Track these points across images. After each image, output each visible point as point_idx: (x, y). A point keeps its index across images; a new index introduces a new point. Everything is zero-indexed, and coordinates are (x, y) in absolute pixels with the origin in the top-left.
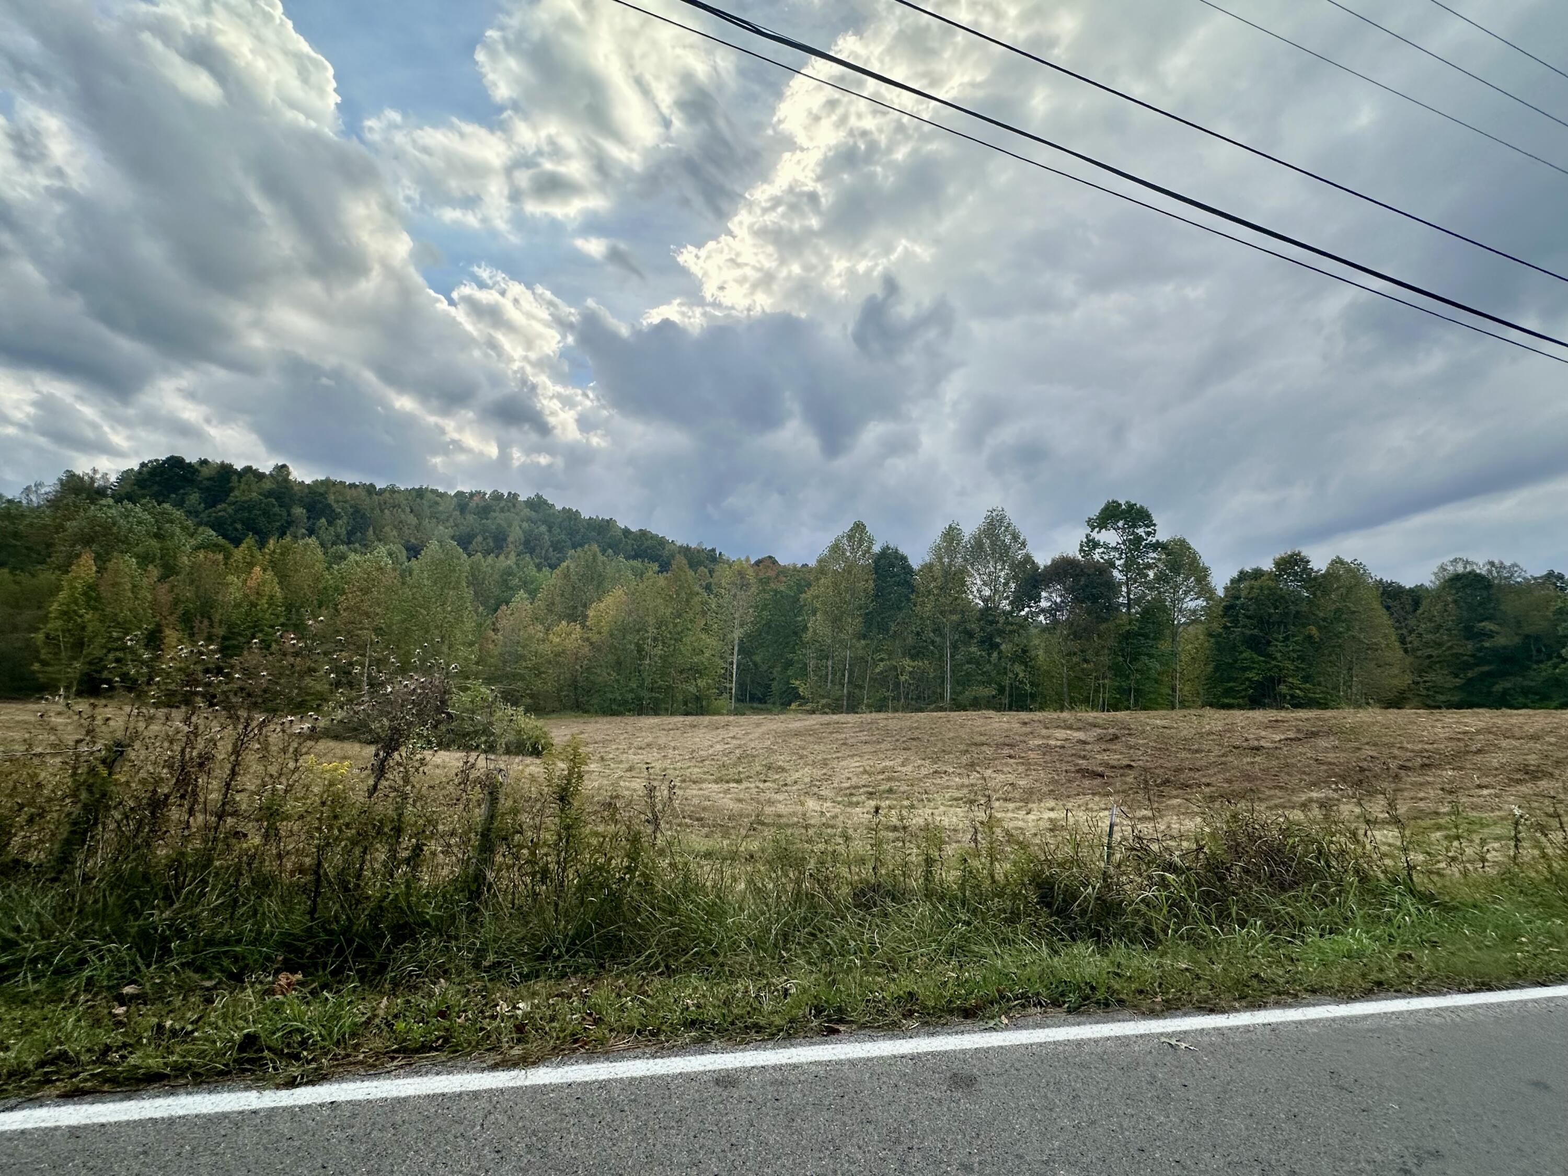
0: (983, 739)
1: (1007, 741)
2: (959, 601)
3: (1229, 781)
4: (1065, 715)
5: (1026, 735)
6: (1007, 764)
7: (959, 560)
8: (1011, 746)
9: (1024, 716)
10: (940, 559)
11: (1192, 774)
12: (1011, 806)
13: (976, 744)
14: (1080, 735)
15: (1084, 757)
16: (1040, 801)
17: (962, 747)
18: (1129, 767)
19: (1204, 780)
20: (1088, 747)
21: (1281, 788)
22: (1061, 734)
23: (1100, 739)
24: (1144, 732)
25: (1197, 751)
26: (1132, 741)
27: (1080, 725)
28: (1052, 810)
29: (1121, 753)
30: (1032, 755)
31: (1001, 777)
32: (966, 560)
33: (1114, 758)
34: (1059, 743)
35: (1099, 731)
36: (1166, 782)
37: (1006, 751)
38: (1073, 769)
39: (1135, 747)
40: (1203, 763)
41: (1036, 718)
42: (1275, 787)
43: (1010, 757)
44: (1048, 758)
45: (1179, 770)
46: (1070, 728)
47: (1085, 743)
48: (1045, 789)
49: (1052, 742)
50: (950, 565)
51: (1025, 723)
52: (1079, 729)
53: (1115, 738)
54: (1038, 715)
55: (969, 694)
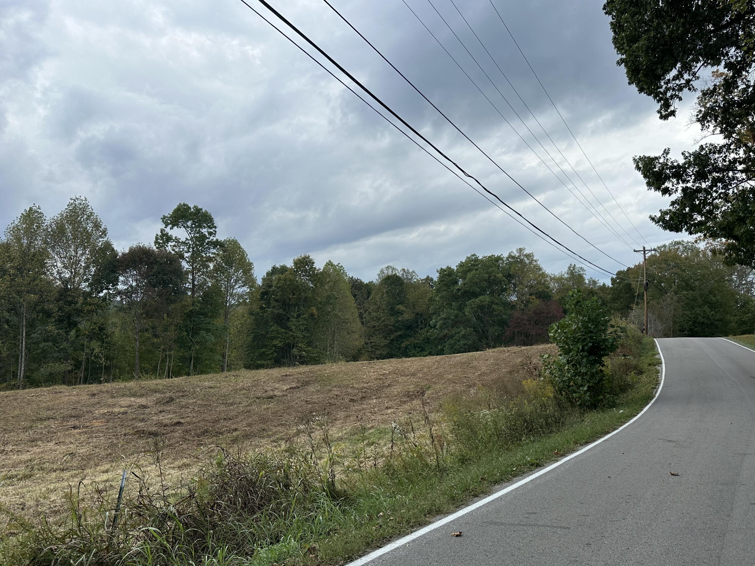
0: (50, 413)
1: (74, 413)
2: (37, 282)
3: (249, 425)
4: (131, 384)
5: (93, 405)
6: (69, 435)
7: (39, 243)
8: (77, 417)
9: (94, 388)
10: (19, 240)
11: (225, 423)
12: (67, 474)
13: (41, 420)
14: (142, 401)
15: (143, 420)
16: (97, 465)
17: (27, 424)
18: (179, 423)
19: (233, 427)
20: (147, 411)
21: (283, 425)
22: (125, 401)
23: (158, 402)
24: (194, 392)
25: (231, 404)
26: (184, 401)
27: (143, 391)
28: (107, 471)
29: (174, 413)
30: (96, 423)
31: (63, 448)
32: (46, 242)
33: (166, 418)
34: (122, 410)
35: (158, 395)
36: (206, 432)
37: (72, 422)
38: (131, 432)
39: (186, 407)
40: (234, 413)
41: (104, 389)
42: (279, 425)
43: (75, 428)
44: (110, 424)
45: (216, 421)
46: (134, 395)
47: (144, 407)
48: (103, 453)
49: (116, 410)
50: (29, 245)
51: (94, 395)
52: (142, 396)
53: (171, 400)
54: (107, 386)
55: (44, 370)
